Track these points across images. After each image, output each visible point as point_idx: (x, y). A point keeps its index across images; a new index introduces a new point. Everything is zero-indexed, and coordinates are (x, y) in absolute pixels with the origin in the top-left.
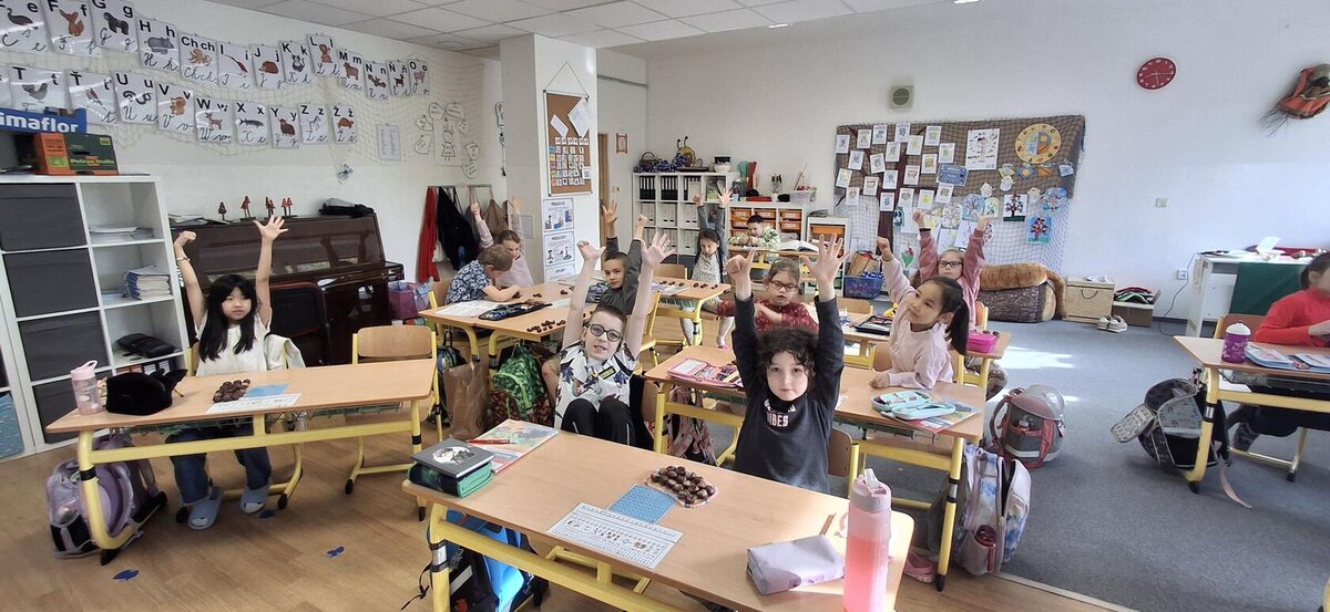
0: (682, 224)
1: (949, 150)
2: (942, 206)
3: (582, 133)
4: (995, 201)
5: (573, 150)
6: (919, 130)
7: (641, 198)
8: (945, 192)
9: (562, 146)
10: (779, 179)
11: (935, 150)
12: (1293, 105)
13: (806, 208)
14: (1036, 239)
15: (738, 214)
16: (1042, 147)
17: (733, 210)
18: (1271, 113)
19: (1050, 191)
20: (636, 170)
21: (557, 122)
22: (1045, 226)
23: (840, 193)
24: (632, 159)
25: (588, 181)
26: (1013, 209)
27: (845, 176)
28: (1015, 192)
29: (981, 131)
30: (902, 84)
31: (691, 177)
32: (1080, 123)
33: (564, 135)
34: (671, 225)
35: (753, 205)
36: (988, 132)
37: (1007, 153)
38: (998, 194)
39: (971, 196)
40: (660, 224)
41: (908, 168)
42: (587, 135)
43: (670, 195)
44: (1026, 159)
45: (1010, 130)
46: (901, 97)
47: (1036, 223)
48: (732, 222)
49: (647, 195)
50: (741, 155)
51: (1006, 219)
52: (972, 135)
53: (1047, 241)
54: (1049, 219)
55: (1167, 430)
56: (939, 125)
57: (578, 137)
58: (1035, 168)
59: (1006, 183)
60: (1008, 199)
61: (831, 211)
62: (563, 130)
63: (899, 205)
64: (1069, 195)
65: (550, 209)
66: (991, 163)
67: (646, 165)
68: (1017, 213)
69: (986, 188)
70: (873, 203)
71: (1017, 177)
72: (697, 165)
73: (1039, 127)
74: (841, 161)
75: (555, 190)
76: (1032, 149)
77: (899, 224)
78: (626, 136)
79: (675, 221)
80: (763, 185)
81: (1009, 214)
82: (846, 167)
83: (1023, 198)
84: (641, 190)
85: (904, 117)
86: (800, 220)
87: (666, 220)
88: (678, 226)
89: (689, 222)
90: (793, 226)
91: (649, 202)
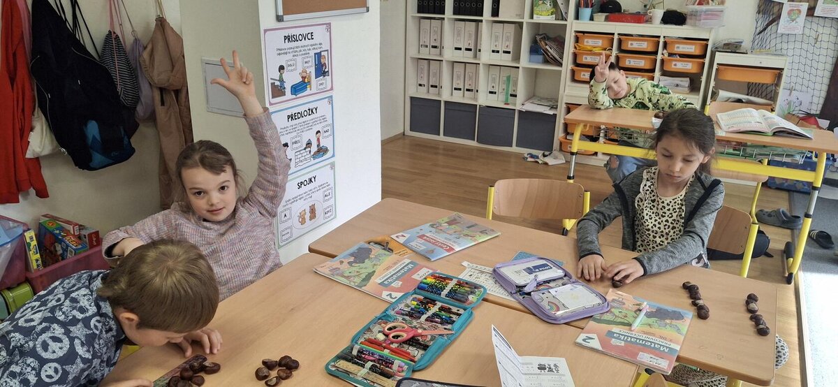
0: (486, 57)
7: (420, 11)
13: (714, 36)
15: (589, 42)
17: (580, 36)
23: (769, 11)
34: (470, 59)
35: (617, 28)
43: (469, 7)
48: (575, 55)
49: (430, 5)
61: (746, 45)
65: (281, 52)
70: (826, 32)
75: (289, 9)
79: (476, 51)
86: (704, 56)
87: (460, 49)
88: (479, 59)
89: (498, 52)
90: (689, 66)
91: (434, 18)
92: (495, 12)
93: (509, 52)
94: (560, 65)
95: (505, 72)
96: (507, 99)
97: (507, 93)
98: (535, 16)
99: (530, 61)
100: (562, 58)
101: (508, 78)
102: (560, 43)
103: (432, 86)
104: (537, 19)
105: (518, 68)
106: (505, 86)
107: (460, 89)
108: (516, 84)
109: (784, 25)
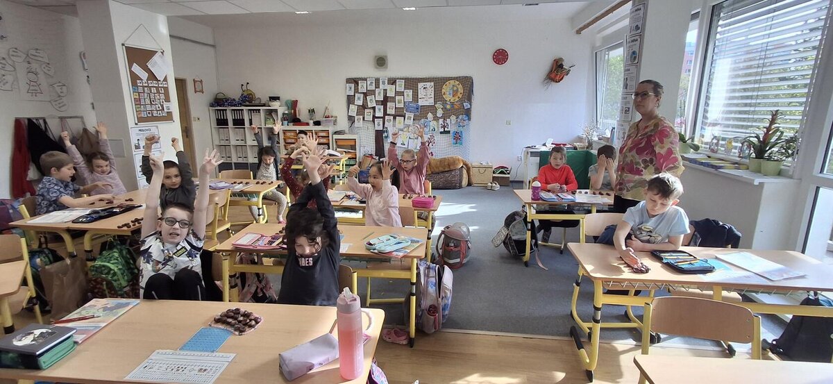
0: (248, 142)
1: (409, 93)
2: (408, 126)
3: (160, 77)
4: (435, 122)
5: (154, 90)
6: (393, 82)
7: (218, 125)
8: (410, 118)
9: (144, 87)
10: (313, 111)
11: (402, 94)
12: (553, 76)
13: (331, 129)
14: (456, 143)
15: (288, 134)
16: (455, 93)
17: (285, 132)
18: (545, 79)
19: (460, 117)
20: (212, 105)
21: (136, 69)
22: (460, 136)
23: (351, 119)
24: (207, 97)
25: (170, 114)
26: (444, 127)
27: (353, 108)
28: (444, 117)
29: (425, 83)
30: (382, 54)
31: (253, 110)
32: (471, 81)
33: (145, 80)
34: (243, 144)
36: (428, 84)
37: (438, 96)
38: (436, 118)
39: (422, 120)
40: (233, 142)
41: (389, 104)
42: (165, 79)
43: (239, 123)
44: (448, 99)
45: (439, 82)
46: (381, 62)
47: (456, 134)
48: (285, 140)
49: (222, 122)
50: (287, 96)
52: (420, 85)
53: (461, 144)
54: (461, 132)
55: (514, 238)
56: (403, 79)
57: (156, 79)
58: (452, 104)
59: (440, 113)
60: (441, 121)
61: (347, 131)
62: (144, 75)
63: (386, 126)
64: (469, 119)
65: (138, 134)
66: (430, 102)
67: (219, 102)
68: (446, 129)
69: (430, 116)
70: (370, 125)
71: (444, 109)
72: (257, 102)
73: (452, 82)
74: (350, 100)
75: (141, 120)
76: (450, 94)
77: (387, 137)
78: (201, 81)
80: (303, 114)
81: (442, 130)
82: (353, 104)
83: (448, 120)
84: (217, 120)
85: (383, 74)
86: (329, 137)
87: (238, 140)
91: (224, 128)
103: (228, 157)
104: (267, 126)
107: (241, 157)
109: (356, 124)
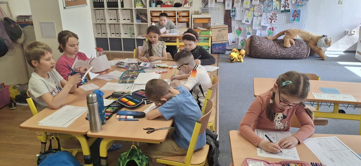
4: (278, 3)
13: (191, 10)
14: (294, 20)
15: (155, 14)
22: (298, 14)
23: (205, 1)
39: (267, 1)
43: (113, 5)
47: (294, 12)
49: (98, 5)
51: (282, 12)
54: (300, 11)
60: (283, 2)
68: (287, 9)
70: (221, 6)
75: (67, 4)
77: (234, 16)
81: (283, 9)
83: (289, 1)
84: (94, 2)
86: (189, 16)
87: (112, 19)
88: (119, 22)
89: (125, 19)
90: (185, 19)
91: (100, 9)
92: (122, 6)
93: (129, 19)
94: (147, 22)
95: (129, 26)
96: (131, 35)
97: (131, 34)
98: (136, 7)
99: (137, 22)
100: (147, 20)
101: (131, 28)
102: (146, 15)
103: (103, 33)
105: (133, 24)
106: (130, 31)
107: (114, 34)
108: (133, 30)
109: (209, 5)
